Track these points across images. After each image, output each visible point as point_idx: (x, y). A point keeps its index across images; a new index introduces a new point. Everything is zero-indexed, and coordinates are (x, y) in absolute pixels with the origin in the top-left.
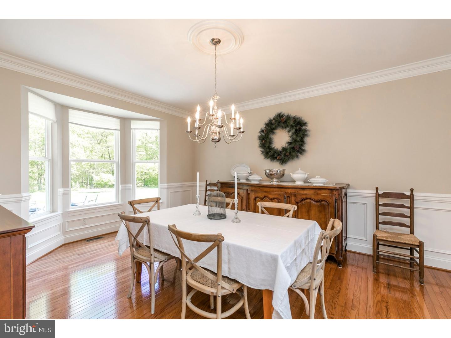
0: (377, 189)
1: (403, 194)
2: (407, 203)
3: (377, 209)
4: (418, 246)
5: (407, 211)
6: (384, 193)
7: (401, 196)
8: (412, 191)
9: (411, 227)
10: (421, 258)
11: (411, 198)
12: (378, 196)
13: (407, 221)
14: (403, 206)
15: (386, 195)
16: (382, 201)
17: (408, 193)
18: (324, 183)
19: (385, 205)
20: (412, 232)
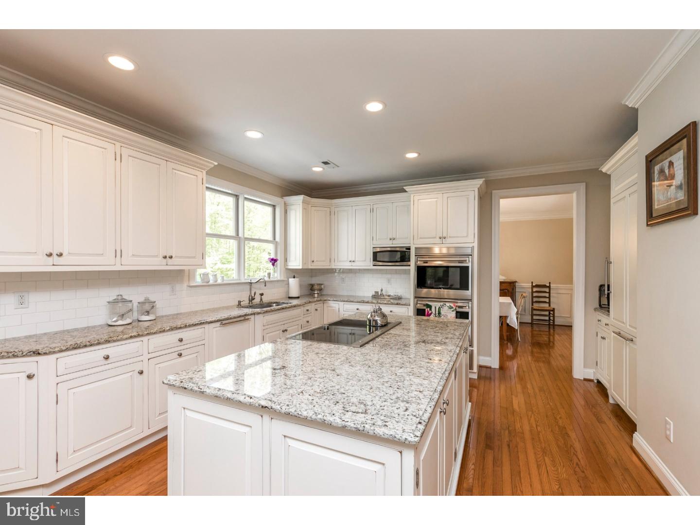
0: (532, 283)
1: (545, 285)
2: (547, 290)
3: (532, 294)
4: (552, 311)
5: (547, 295)
6: (536, 285)
7: (545, 286)
8: (550, 283)
9: (549, 303)
10: (554, 321)
11: (549, 287)
12: (533, 287)
13: (547, 300)
14: (545, 292)
15: (537, 286)
16: (535, 290)
17: (548, 285)
18: (504, 279)
19: (537, 292)
20: (550, 306)
